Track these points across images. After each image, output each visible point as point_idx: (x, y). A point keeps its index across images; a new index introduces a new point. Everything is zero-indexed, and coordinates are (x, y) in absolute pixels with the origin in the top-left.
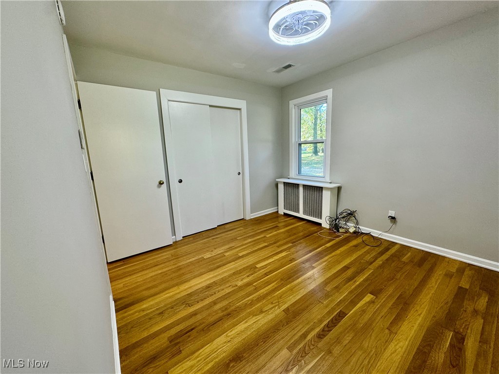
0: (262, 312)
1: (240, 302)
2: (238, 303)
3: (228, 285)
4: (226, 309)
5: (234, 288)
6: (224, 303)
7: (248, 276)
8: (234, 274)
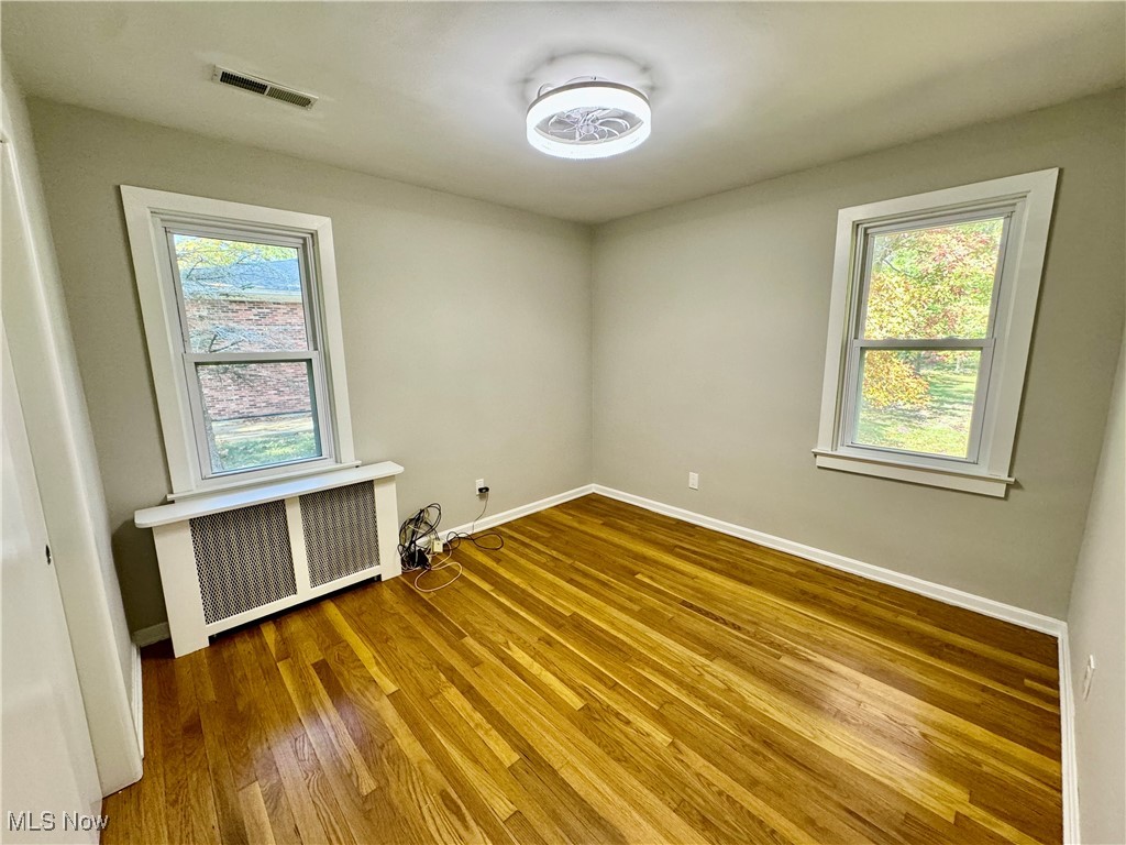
0: (730, 689)
1: (724, 729)
2: (728, 732)
3: (678, 766)
4: (757, 753)
5: (683, 747)
6: (743, 760)
7: (628, 723)
8: (622, 760)
